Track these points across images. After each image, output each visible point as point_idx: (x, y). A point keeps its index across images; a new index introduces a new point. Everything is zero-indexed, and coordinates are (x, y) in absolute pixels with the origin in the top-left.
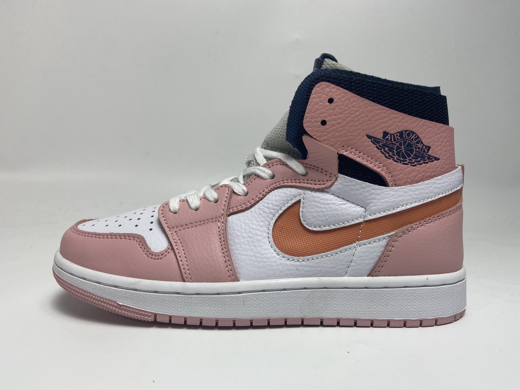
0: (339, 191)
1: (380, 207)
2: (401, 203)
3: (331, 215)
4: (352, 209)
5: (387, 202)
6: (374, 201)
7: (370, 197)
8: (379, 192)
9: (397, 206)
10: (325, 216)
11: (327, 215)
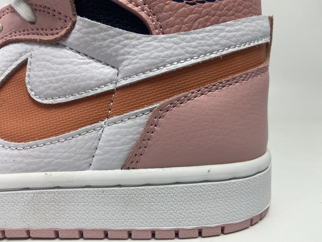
0: (77, 42)
1: (138, 65)
2: (168, 60)
3: (66, 79)
4: (98, 71)
5: (147, 58)
6: (129, 56)
7: (122, 51)
8: (134, 42)
9: (162, 64)
10: (57, 81)
11: (62, 80)
